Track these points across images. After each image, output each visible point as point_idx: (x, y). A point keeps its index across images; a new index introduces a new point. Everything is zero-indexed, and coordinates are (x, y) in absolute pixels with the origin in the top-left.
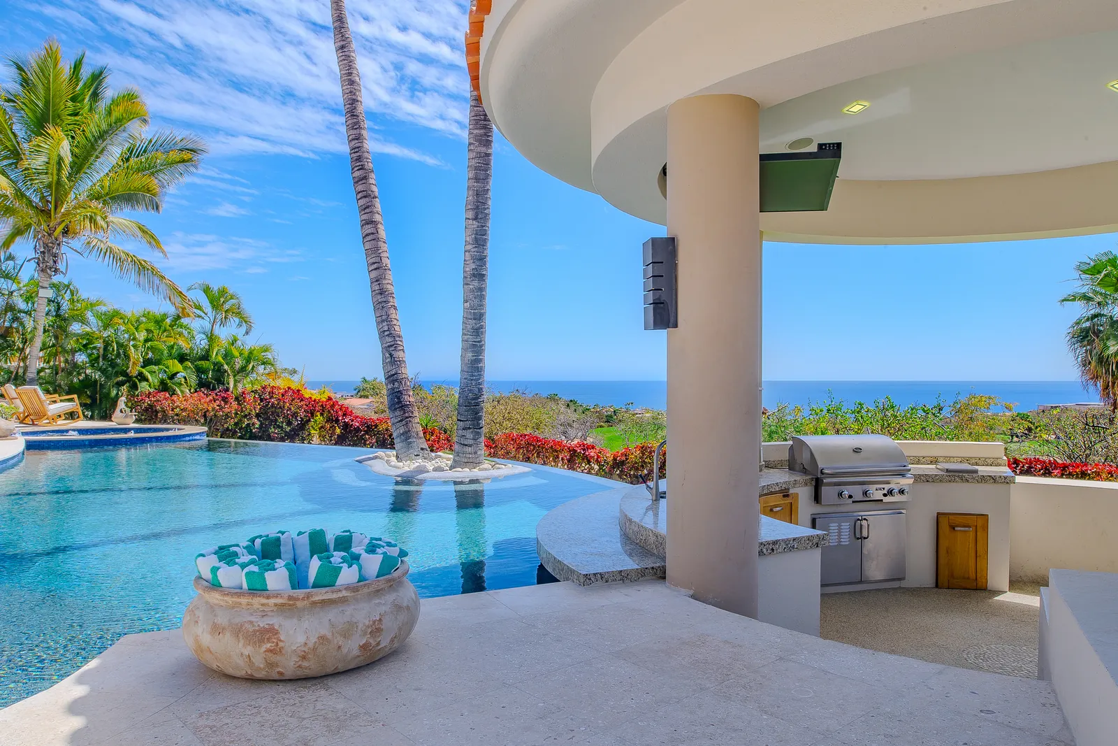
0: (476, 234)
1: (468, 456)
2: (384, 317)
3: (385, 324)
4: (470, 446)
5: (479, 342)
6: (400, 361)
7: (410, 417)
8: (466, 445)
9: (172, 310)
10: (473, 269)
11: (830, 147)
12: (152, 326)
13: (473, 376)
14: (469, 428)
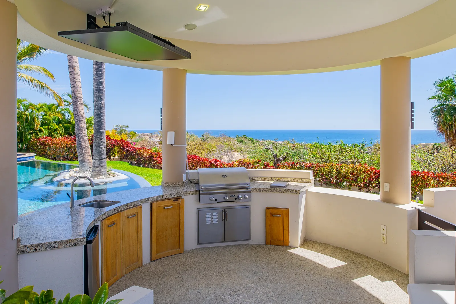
0: (97, 71)
1: (96, 172)
2: (76, 108)
3: (76, 111)
4: (98, 167)
5: (100, 120)
6: (82, 128)
7: (85, 153)
8: (96, 167)
9: (56, 103)
10: (96, 87)
11: (121, 24)
12: (46, 110)
13: (98, 135)
14: (97, 159)
